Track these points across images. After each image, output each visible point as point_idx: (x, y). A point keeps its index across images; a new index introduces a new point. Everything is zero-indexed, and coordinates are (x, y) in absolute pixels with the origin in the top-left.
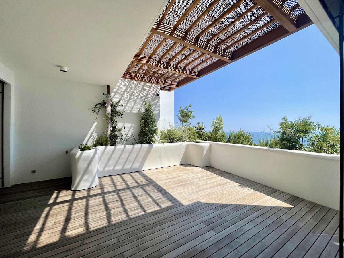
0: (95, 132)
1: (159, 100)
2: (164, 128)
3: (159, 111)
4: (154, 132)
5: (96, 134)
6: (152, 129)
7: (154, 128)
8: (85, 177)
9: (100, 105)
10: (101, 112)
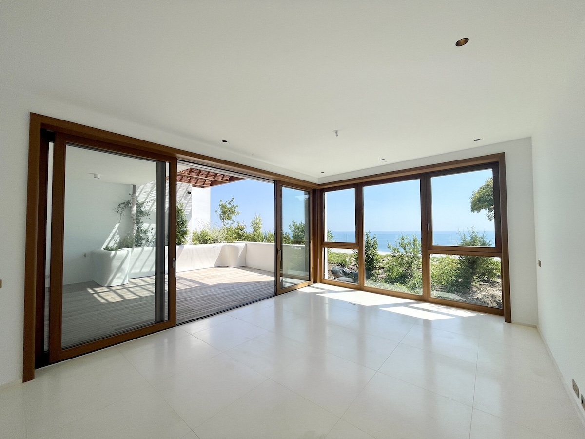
0: (117, 234)
1: (190, 198)
2: (196, 229)
3: (191, 210)
4: (185, 233)
5: (118, 236)
6: (182, 229)
7: (185, 229)
8: (118, 275)
9: (124, 205)
10: (125, 212)
